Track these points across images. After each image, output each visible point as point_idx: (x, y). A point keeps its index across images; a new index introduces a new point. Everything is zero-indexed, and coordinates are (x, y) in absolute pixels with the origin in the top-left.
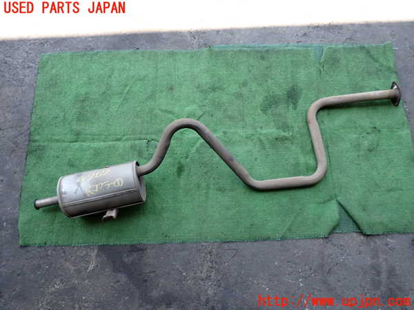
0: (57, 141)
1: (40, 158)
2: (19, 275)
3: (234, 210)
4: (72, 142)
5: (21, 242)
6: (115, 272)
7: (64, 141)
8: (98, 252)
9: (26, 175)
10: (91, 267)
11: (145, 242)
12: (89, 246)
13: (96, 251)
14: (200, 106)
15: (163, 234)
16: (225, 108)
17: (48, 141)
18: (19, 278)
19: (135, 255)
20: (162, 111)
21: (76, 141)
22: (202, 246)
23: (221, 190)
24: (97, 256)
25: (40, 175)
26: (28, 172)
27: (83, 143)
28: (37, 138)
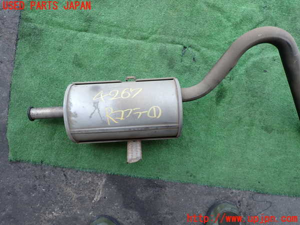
0: (60, 25)
1: (35, 46)
2: (9, 194)
3: (278, 158)
4: (81, 31)
5: (11, 156)
6: (126, 208)
7: (69, 28)
8: (106, 182)
9: (17, 68)
10: (97, 198)
11: (165, 178)
12: (96, 173)
13: (104, 181)
14: (260, 7)
15: (187, 172)
16: (294, 16)
17: (47, 23)
18: (9, 197)
19: (151, 191)
20: (208, 5)
21: (86, 31)
22: (232, 193)
23: (268, 129)
24: (105, 186)
25: (36, 71)
26: (20, 64)
27: (95, 35)
28: (31, 15)
